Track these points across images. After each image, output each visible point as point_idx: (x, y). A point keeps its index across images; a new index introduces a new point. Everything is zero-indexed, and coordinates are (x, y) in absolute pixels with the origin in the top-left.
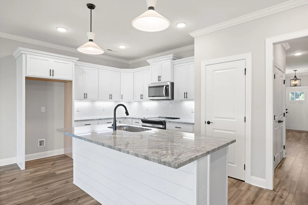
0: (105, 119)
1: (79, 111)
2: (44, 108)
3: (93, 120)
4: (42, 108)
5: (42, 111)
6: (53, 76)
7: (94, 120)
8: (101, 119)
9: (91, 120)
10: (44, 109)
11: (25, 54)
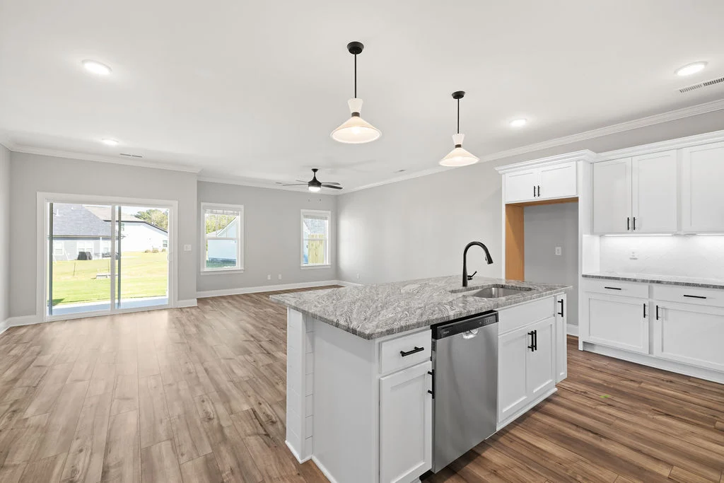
2: (560, 248)
3: (629, 280)
4: (557, 248)
5: (557, 254)
6: (539, 195)
7: (635, 280)
8: (658, 282)
9: (625, 279)
10: (560, 251)
11: (504, 174)
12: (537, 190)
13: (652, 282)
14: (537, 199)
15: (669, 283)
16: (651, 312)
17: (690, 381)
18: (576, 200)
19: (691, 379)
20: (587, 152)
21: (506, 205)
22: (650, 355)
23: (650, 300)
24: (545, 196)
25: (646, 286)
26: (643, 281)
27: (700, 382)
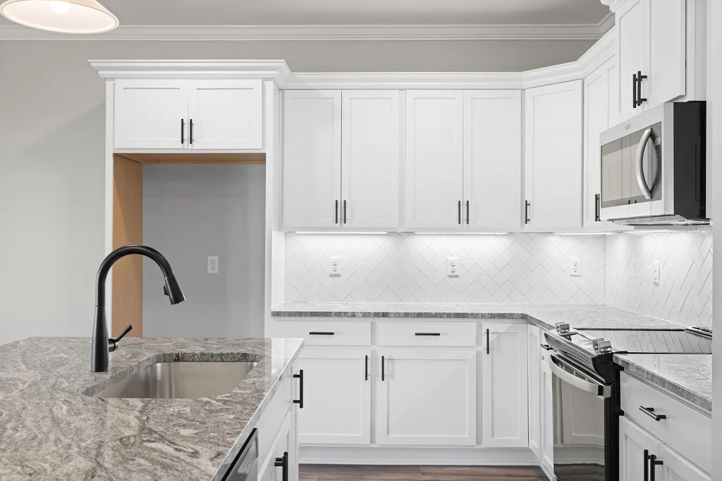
0: (407, 315)
1: (338, 276)
2: (216, 258)
4: (210, 258)
5: (210, 271)
6: (191, 141)
7: (354, 315)
8: (385, 315)
11: (112, 79)
12: (187, 129)
13: (377, 315)
14: (187, 148)
15: (398, 315)
16: (375, 368)
17: (423, 474)
18: (260, 158)
19: (423, 470)
20: (282, 63)
21: (115, 155)
22: (373, 446)
23: (373, 348)
24: (205, 143)
25: (367, 323)
26: (365, 315)
27: (434, 470)
